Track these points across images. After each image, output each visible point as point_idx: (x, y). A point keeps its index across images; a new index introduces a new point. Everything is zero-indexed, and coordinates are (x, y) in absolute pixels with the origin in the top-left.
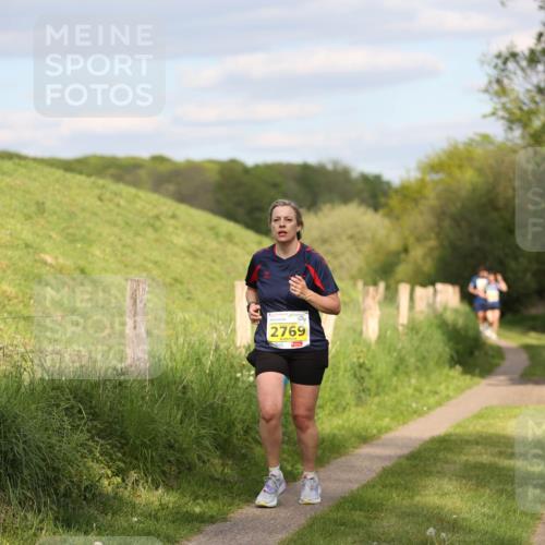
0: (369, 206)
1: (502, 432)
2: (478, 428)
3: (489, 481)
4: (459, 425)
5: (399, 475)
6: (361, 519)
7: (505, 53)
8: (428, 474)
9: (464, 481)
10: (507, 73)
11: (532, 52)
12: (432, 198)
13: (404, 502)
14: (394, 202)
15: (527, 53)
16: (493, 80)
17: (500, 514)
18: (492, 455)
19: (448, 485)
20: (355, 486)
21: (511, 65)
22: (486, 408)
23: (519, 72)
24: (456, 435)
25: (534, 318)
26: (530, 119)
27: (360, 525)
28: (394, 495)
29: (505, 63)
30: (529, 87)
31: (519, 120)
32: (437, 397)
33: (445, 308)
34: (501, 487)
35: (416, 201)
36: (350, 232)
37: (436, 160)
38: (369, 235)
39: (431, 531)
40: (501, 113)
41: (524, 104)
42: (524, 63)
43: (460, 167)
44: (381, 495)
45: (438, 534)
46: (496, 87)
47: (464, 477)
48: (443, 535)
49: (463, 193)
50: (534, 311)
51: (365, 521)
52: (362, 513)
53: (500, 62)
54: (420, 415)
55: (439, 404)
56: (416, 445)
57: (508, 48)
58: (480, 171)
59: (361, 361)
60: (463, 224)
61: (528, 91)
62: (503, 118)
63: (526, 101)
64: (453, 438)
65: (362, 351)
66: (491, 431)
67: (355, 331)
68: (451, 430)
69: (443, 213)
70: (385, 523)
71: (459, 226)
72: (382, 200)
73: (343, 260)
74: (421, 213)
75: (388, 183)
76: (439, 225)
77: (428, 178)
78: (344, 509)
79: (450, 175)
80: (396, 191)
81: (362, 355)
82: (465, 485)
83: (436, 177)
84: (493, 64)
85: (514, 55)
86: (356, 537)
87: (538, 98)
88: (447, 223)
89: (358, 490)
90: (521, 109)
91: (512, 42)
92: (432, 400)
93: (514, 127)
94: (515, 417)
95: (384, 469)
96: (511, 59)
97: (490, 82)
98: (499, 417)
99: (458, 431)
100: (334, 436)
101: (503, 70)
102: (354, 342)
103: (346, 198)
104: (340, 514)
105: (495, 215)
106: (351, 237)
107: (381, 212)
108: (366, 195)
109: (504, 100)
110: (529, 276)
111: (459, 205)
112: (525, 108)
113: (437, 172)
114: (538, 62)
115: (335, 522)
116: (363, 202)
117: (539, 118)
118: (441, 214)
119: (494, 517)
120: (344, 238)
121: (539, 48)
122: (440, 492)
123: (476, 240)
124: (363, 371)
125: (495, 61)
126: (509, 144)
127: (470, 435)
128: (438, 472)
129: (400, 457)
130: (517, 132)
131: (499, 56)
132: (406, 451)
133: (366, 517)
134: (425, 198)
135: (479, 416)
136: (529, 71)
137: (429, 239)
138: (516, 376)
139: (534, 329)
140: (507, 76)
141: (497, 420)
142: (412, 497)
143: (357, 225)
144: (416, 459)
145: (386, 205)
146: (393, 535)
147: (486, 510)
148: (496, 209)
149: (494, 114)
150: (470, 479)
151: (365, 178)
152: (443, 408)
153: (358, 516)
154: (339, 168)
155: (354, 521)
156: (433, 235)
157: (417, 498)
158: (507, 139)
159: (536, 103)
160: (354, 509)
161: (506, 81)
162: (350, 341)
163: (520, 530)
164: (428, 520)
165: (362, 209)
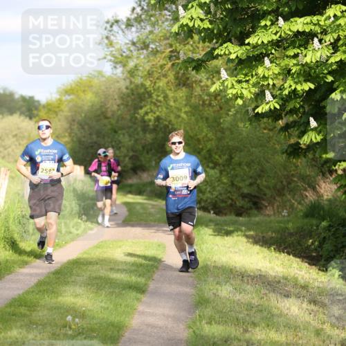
0: (26, 116)
1: (111, 257)
2: (97, 254)
3: (104, 287)
4: (85, 253)
5: (48, 284)
6: (26, 311)
7: (112, 20)
8: (67, 283)
9: (89, 287)
10: (113, 32)
11: (128, 20)
12: (66, 111)
13: (52, 301)
14: (42, 113)
15: (125, 20)
16: (104, 37)
17: (112, 306)
18: (106, 270)
19: (79, 290)
20: (21, 292)
21: (115, 28)
22: (102, 242)
23: (120, 32)
24: (84, 259)
25: (131, 186)
26: (127, 61)
27: (25, 315)
28: (46, 296)
29: (111, 26)
30: (127, 42)
31: (121, 62)
32: (71, 235)
33: (75, 180)
34: (112, 290)
35: (56, 113)
36: (14, 133)
37: (69, 87)
38: (26, 134)
39: (69, 318)
40: (109, 57)
41: (124, 52)
42: (123, 27)
43: (84, 91)
44: (37, 296)
45: (73, 320)
46: (106, 41)
47: (89, 284)
48: (77, 320)
49: (86, 108)
50: (130, 182)
51: (28, 313)
52: (26, 308)
53: (108, 26)
54: (60, 247)
55: (73, 240)
56: (59, 266)
57: (113, 17)
58: (96, 94)
59: (24, 213)
60: (86, 127)
61: (126, 44)
62: (111, 60)
63: (125, 50)
64: (82, 260)
65: (24, 207)
66: (105, 256)
67: (19, 194)
68: (80, 256)
69: (74, 121)
70: (40, 314)
71: (83, 128)
72: (35, 112)
73: (10, 150)
74: (59, 120)
75: (38, 102)
76: (70, 128)
77: (64, 98)
78: (15, 306)
79: (78, 96)
80: (44, 107)
81: (24, 210)
82: (90, 289)
83: (69, 98)
84: (104, 27)
85: (117, 22)
86: (22, 323)
87: (132, 48)
88: (75, 127)
89: (23, 294)
90: (122, 55)
91: (116, 14)
92: (68, 238)
93: (118, 66)
94: (120, 247)
95: (39, 281)
96: (116, 24)
97: (102, 39)
98: (110, 248)
99: (85, 256)
100: (7, 261)
101: (110, 31)
102: (19, 202)
103: (11, 111)
104: (12, 309)
105: (106, 121)
106: (15, 136)
107: (34, 120)
108: (24, 109)
109: (111, 49)
110: (127, 159)
111: (83, 115)
112: (124, 54)
113: (69, 95)
114: (133, 26)
115: (9, 314)
116: (22, 113)
117: (133, 61)
118: (72, 121)
119: (108, 308)
120: (10, 136)
121: (133, 17)
122: (74, 294)
123: (94, 137)
124: (25, 219)
125: (106, 25)
126: (115, 77)
127: (92, 259)
128: (72, 282)
129: (49, 273)
130: (119, 70)
131: (107, 22)
132: (53, 270)
133: (28, 310)
134: (62, 111)
135: (97, 247)
136: (126, 32)
137: (65, 136)
138: (120, 222)
139: (130, 192)
140: (113, 35)
141: (109, 249)
142: (57, 298)
143: (19, 129)
144: (59, 274)
145: (37, 115)
146: (46, 321)
147: (103, 304)
148: (106, 118)
149: (105, 58)
150: (93, 285)
151: (23, 99)
152: (75, 242)
153: (23, 310)
154: (7, 92)
155: (21, 313)
156: (67, 134)
157: (60, 299)
158: (113, 74)
159: (131, 51)
160: (21, 305)
161: (112, 38)
162: (17, 201)
163: (124, 316)
164: (67, 311)
165: (22, 118)
